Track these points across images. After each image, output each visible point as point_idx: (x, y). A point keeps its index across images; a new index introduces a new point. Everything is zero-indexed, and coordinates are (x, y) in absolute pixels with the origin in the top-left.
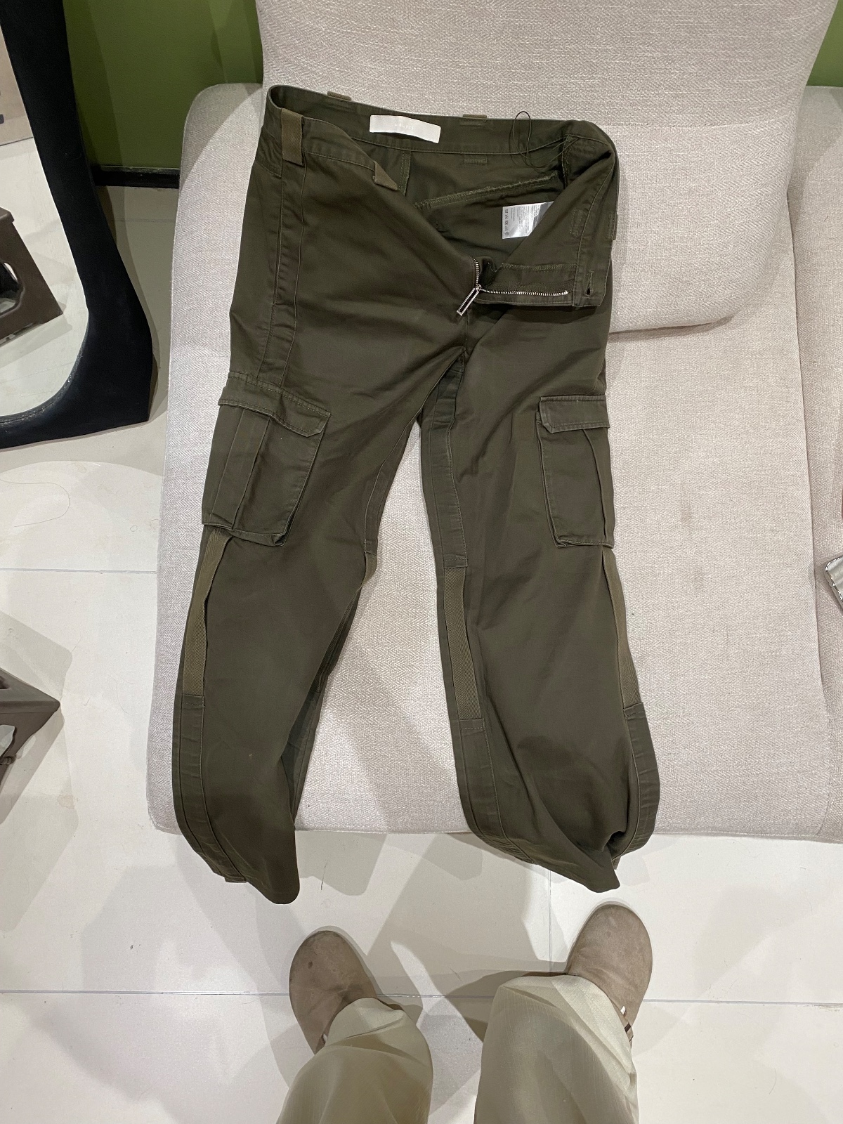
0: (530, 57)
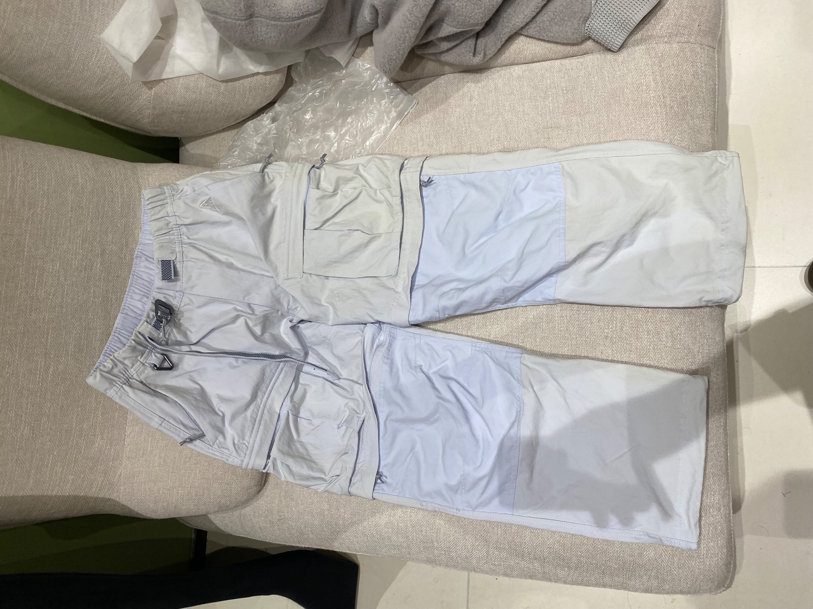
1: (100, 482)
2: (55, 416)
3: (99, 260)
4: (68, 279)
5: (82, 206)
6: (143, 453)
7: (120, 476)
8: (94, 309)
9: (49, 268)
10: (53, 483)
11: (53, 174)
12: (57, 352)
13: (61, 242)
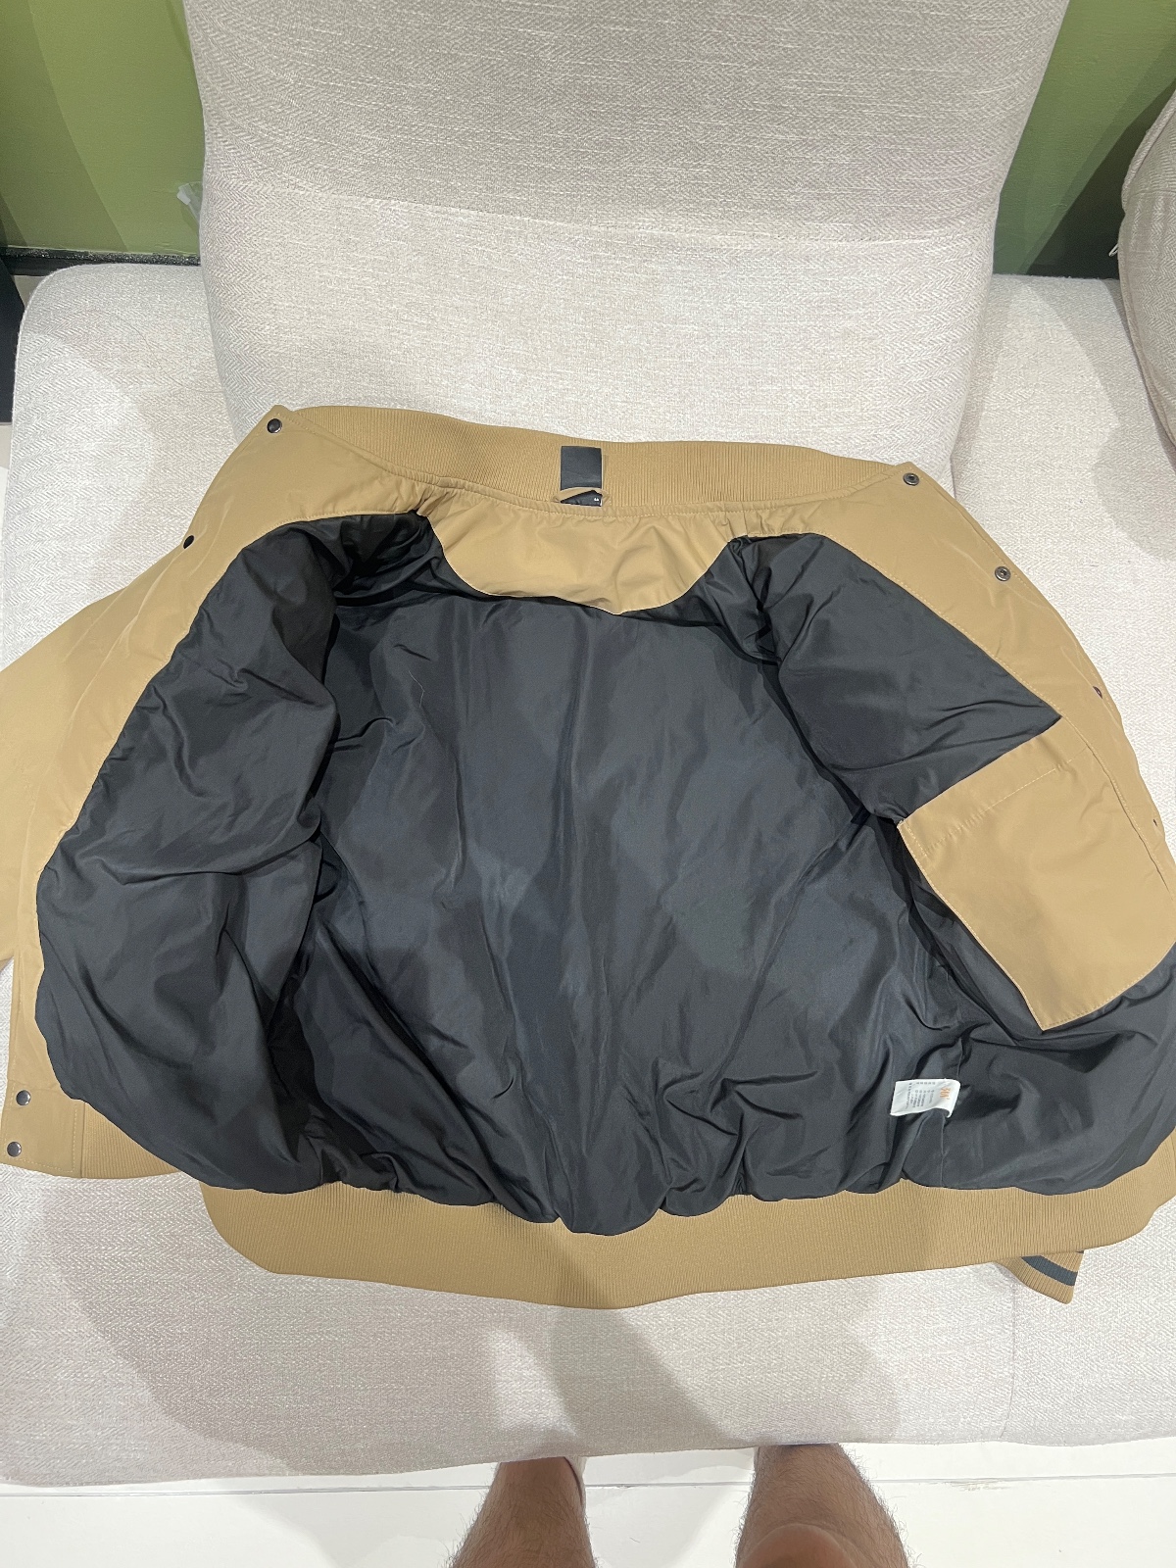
0: (606, 131)
1: (280, 141)
2: (433, 41)
3: (792, 137)
4: (754, 68)
5: (922, 96)
6: (348, 242)
7: (296, 186)
8: (680, 128)
9: (783, 26)
10: (276, 37)
11: (1003, 33)
12: (583, 45)
13: (843, 51)
